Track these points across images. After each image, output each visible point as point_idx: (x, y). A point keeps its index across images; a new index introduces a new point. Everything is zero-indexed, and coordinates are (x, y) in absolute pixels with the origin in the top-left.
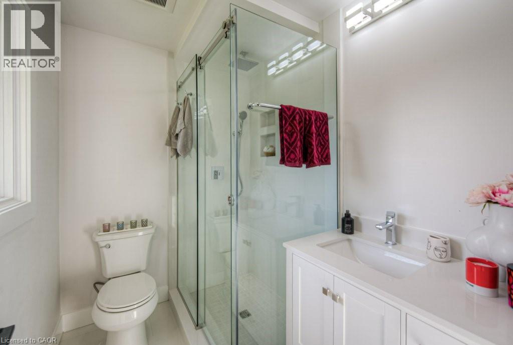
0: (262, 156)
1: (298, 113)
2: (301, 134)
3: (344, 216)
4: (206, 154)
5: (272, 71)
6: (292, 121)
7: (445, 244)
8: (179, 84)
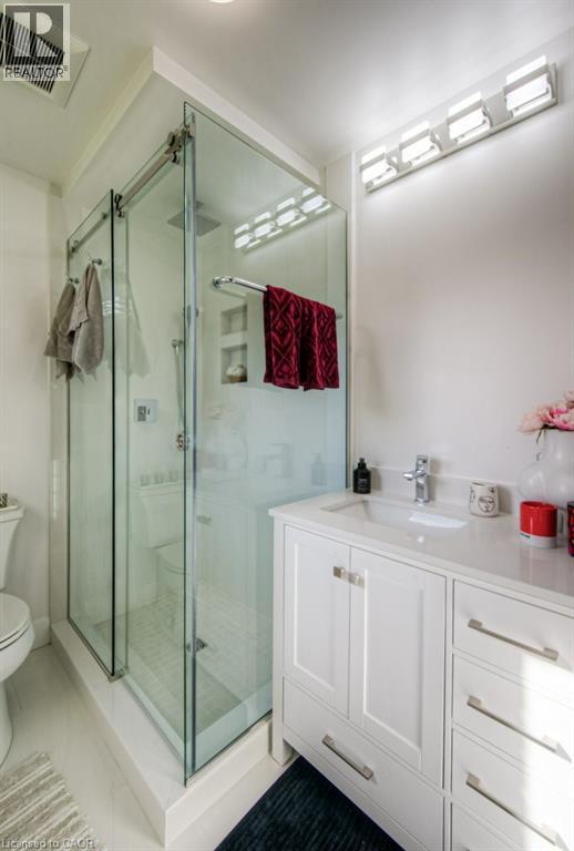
0: (224, 382)
1: (292, 301)
2: (297, 335)
3: (356, 467)
4: (129, 373)
5: (241, 242)
6: (284, 313)
7: (493, 491)
8: (72, 244)
